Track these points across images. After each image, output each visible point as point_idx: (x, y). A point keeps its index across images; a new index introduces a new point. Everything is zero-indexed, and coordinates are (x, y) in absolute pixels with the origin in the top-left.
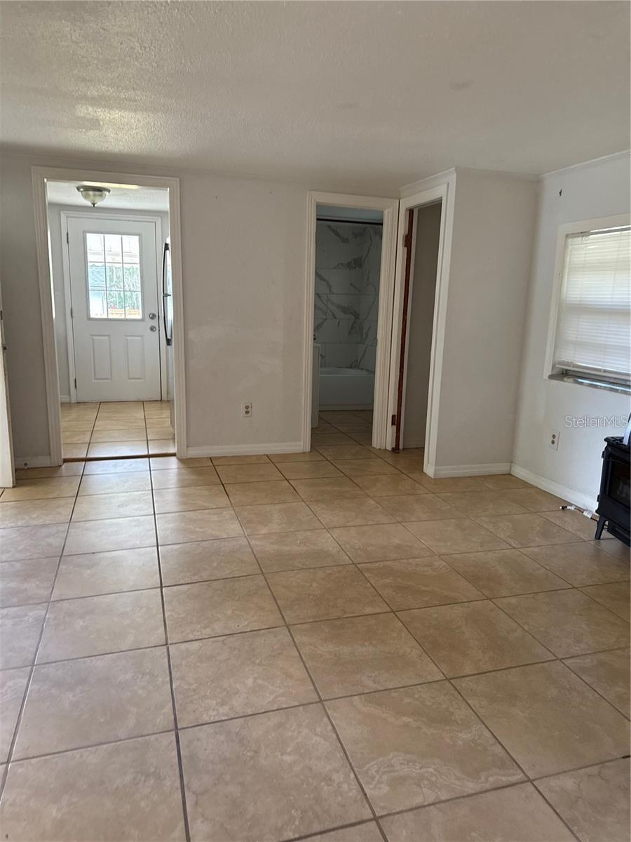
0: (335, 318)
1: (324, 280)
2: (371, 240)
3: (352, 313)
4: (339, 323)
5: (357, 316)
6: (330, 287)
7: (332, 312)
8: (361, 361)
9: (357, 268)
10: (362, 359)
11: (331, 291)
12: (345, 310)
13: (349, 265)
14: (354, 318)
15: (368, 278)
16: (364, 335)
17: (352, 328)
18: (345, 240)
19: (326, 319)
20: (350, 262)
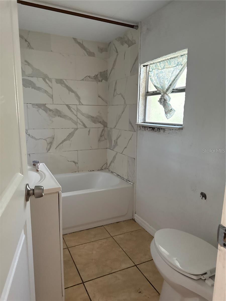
0: (86, 127)
1: (73, 91)
2: (117, 52)
3: (100, 122)
4: (89, 132)
5: (105, 124)
6: (78, 98)
7: (82, 122)
8: (110, 165)
9: (103, 81)
10: (112, 162)
11: (80, 102)
12: (94, 120)
13: (96, 78)
14: (103, 126)
15: (115, 90)
16: (113, 142)
17: (101, 136)
18: (91, 54)
19: (77, 129)
20: (97, 76)
